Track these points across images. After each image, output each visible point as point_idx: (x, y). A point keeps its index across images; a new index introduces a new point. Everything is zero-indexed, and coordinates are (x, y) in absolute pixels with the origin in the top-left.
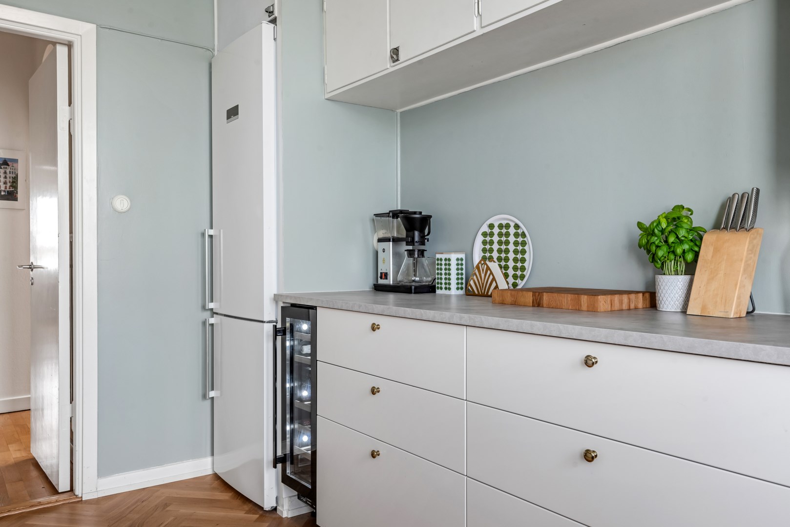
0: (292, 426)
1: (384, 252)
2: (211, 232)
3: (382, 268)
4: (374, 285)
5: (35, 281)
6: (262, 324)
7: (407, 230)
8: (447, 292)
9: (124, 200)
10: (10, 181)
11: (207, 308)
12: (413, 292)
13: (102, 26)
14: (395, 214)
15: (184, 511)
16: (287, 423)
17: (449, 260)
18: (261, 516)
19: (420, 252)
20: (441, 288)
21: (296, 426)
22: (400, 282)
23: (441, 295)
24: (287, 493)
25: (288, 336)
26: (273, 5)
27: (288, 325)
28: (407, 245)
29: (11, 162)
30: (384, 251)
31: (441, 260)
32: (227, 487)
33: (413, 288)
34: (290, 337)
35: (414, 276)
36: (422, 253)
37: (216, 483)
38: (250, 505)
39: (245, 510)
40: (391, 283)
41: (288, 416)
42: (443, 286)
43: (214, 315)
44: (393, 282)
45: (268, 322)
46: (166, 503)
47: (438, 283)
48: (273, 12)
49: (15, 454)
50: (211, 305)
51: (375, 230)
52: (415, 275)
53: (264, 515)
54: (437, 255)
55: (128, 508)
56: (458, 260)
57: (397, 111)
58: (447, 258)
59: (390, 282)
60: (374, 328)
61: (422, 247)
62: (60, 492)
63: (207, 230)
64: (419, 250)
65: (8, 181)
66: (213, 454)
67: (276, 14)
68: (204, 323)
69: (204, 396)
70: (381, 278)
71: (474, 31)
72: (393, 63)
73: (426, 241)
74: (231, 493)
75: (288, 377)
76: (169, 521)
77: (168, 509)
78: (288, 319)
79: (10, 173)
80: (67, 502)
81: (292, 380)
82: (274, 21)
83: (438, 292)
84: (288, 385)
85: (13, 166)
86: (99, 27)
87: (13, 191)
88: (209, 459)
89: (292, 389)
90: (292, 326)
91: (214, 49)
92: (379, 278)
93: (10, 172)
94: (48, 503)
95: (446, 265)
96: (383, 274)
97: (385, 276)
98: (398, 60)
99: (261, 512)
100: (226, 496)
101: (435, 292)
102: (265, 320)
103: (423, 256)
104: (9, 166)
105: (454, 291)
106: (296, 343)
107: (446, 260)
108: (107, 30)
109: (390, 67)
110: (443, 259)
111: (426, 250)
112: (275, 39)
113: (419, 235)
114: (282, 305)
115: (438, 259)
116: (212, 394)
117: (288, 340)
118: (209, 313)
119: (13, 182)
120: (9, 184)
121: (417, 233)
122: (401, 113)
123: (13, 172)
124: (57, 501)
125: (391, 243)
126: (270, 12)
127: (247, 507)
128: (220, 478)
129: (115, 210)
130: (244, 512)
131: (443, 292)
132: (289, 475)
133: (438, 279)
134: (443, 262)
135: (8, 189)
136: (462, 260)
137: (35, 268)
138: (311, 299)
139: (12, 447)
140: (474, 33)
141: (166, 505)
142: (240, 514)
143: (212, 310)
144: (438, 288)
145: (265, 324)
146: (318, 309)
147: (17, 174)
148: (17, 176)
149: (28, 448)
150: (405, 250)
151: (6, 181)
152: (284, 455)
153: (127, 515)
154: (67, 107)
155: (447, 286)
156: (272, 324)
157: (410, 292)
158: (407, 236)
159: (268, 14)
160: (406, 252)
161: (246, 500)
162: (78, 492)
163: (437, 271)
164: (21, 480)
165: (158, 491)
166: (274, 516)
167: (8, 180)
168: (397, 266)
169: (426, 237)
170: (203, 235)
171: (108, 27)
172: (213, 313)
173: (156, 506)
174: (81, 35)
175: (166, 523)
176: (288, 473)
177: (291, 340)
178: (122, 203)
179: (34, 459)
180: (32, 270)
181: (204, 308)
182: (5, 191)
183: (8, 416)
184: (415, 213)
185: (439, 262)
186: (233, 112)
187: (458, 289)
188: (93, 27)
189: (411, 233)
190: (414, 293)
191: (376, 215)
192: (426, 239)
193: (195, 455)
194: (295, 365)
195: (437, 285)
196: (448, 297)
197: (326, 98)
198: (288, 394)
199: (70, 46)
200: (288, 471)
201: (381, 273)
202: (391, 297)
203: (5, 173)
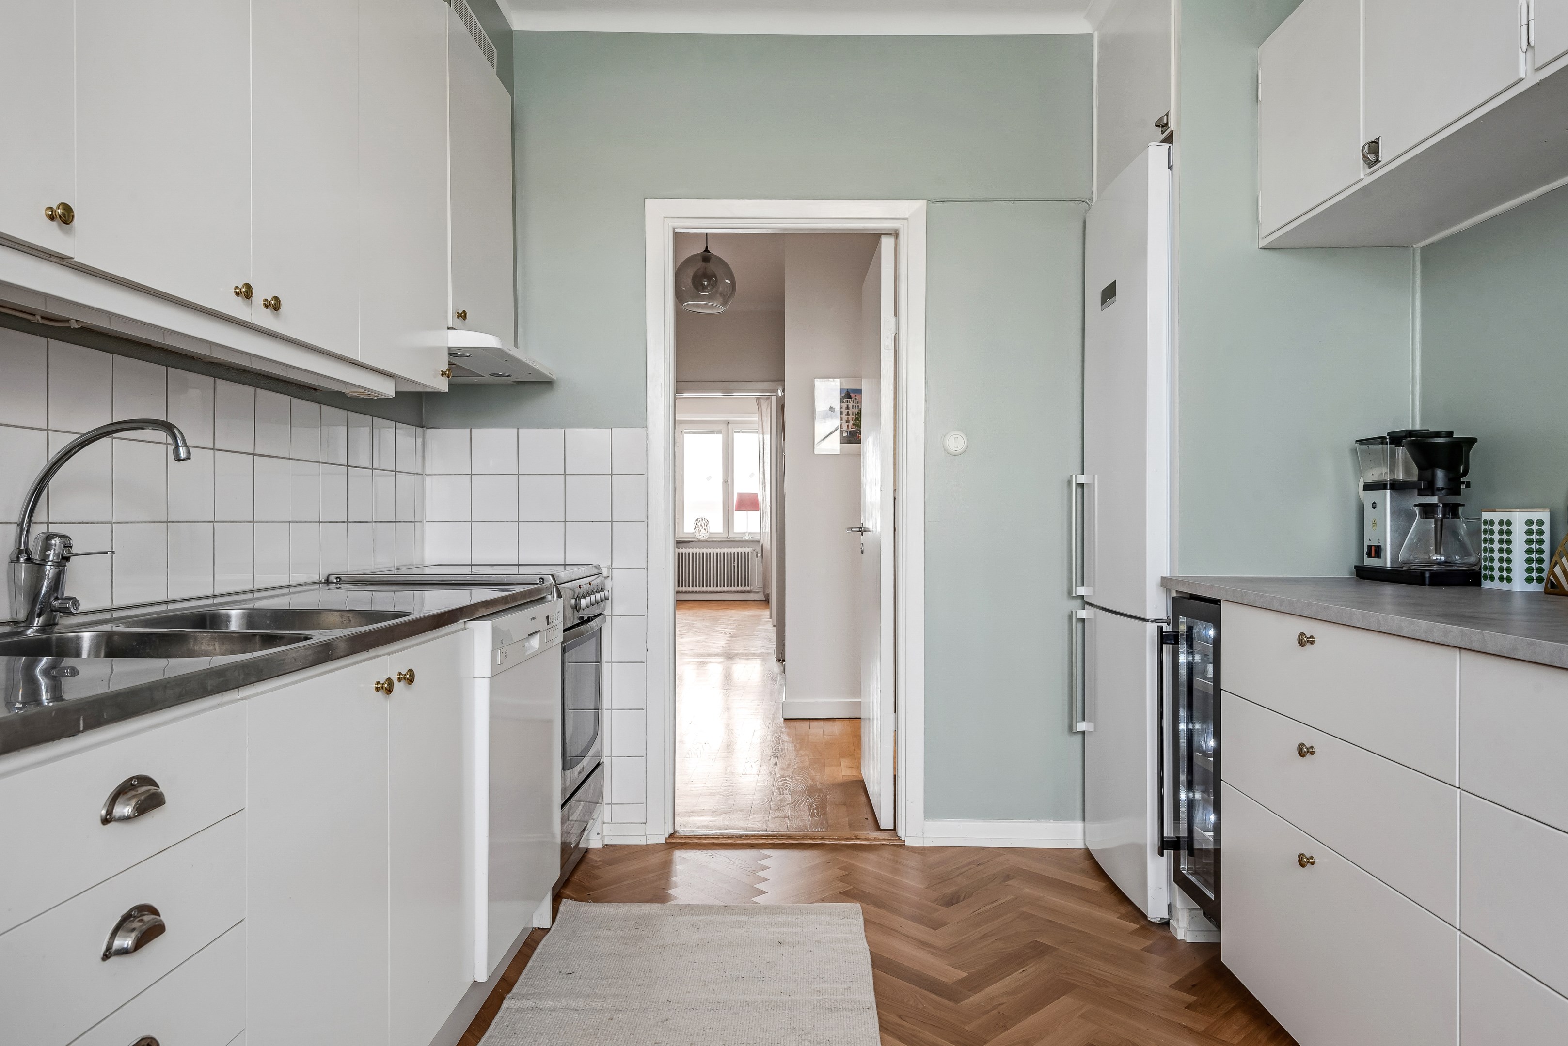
0: (1191, 795)
1: (1374, 508)
2: (1082, 479)
3: (1371, 538)
4: (1356, 567)
5: (865, 548)
6: (1144, 623)
7: (1420, 468)
8: (1504, 586)
9: (960, 438)
10: (852, 418)
11: (1074, 595)
12: (1427, 581)
13: (934, 201)
14: (1396, 439)
15: (1029, 890)
16: (1181, 788)
17: (1509, 523)
18: (1143, 928)
19: (1448, 509)
20: (1492, 578)
21: (1198, 796)
22: (1404, 563)
23: (1491, 592)
24: (1181, 900)
25: (1183, 647)
26: (1167, 115)
27: (1183, 628)
28: (1420, 495)
29: (854, 393)
30: (1374, 506)
31: (1492, 523)
32: (1100, 873)
33: (1427, 574)
34: (1188, 648)
35: (1436, 553)
36: (1452, 510)
37: (1086, 864)
38: (1130, 908)
39: (1121, 913)
40: (1389, 565)
41: (1183, 778)
42: (1496, 574)
43: (1086, 606)
44: (1391, 563)
45: (1153, 621)
46: (1009, 875)
47: (1485, 568)
48: (1167, 125)
49: (844, 772)
50: (1081, 591)
51: (1359, 470)
52: (1438, 552)
53: (1148, 927)
54: (1483, 513)
55: (958, 868)
56: (1529, 522)
57: (1415, 246)
58: (1505, 519)
59: (1385, 563)
60: (1304, 641)
61: (1453, 499)
62: (881, 828)
63: (1074, 476)
64: (1445, 505)
65: (850, 419)
66: (1084, 820)
67: (1172, 126)
68: (1070, 617)
69: (1071, 728)
70: (1369, 555)
71: (1522, 80)
72: (1370, 168)
73: (1463, 486)
74: (1104, 882)
75: (1183, 713)
76: (1006, 899)
77: (1010, 882)
78: (1182, 619)
79: (853, 408)
80: (888, 842)
81: (1190, 719)
82: (1169, 139)
83: (1487, 585)
84: (1182, 726)
85: (856, 399)
86: (931, 202)
87: (855, 430)
88: (1079, 825)
89: (1190, 735)
90: (1190, 629)
91: (1091, 199)
92: (1366, 556)
93: (853, 406)
94: (866, 839)
95: (1501, 532)
96: (1373, 548)
97: (1376, 551)
98: (1377, 161)
99: (1144, 923)
100: (1096, 885)
101: (1479, 584)
102: (1148, 618)
103: (1455, 515)
104: (851, 398)
105: (1519, 584)
106: (1197, 658)
107: (1501, 523)
108: (941, 204)
109: (1364, 176)
110: (1496, 522)
111: (1463, 505)
112: (1170, 167)
113: (1446, 476)
114: (1174, 595)
115: (1485, 522)
116: (1082, 726)
117: (1183, 652)
118: (1079, 602)
119: (856, 419)
120: (851, 423)
121: (1440, 474)
122: (1423, 248)
123: (855, 406)
124: (876, 839)
125: (1388, 492)
126: (1162, 125)
127: (1123, 909)
128: (1093, 858)
129: (948, 452)
130: (1118, 915)
131: (1496, 585)
132: (1185, 872)
133: (1485, 560)
134: (1496, 528)
135: (850, 429)
136: (1541, 523)
137: (865, 531)
138: (1211, 587)
139: (844, 762)
140: (1523, 81)
141: (1008, 877)
142: (1110, 916)
143: (1082, 597)
144: (1485, 577)
145: (1148, 624)
146: (1223, 604)
147: (861, 408)
148: (861, 411)
149: (859, 767)
150: (1416, 505)
151: (848, 418)
152: (1177, 837)
153: (954, 878)
154: (893, 318)
155: (1505, 574)
156: (1155, 625)
157: (1423, 584)
158: (1420, 478)
159: (1160, 129)
160: (1417, 509)
161: (1123, 899)
162: (901, 832)
163: (1483, 545)
164: (845, 804)
165: (1002, 855)
166: (1164, 933)
167: (850, 417)
168: (1401, 534)
169: (1462, 479)
170: (1069, 483)
171: (942, 200)
172: (1085, 603)
173: (994, 874)
174: (907, 219)
175: (1002, 901)
176: (1183, 869)
177: (1188, 653)
178: (956, 442)
179: (863, 781)
180: (862, 534)
181: (1070, 592)
182: (847, 432)
183: (847, 722)
184: (1438, 435)
185: (1488, 527)
186: (1109, 293)
187: (1529, 580)
188: (921, 204)
189: (1428, 473)
190: (1429, 585)
191: (1361, 442)
192: (1463, 483)
193: (1058, 814)
194: (1196, 694)
195: (1483, 572)
196: (1507, 596)
197: (1260, 247)
198: (1183, 741)
199: (896, 234)
200: (1183, 866)
201: (1370, 547)
202: (1388, 590)
203: (848, 408)
